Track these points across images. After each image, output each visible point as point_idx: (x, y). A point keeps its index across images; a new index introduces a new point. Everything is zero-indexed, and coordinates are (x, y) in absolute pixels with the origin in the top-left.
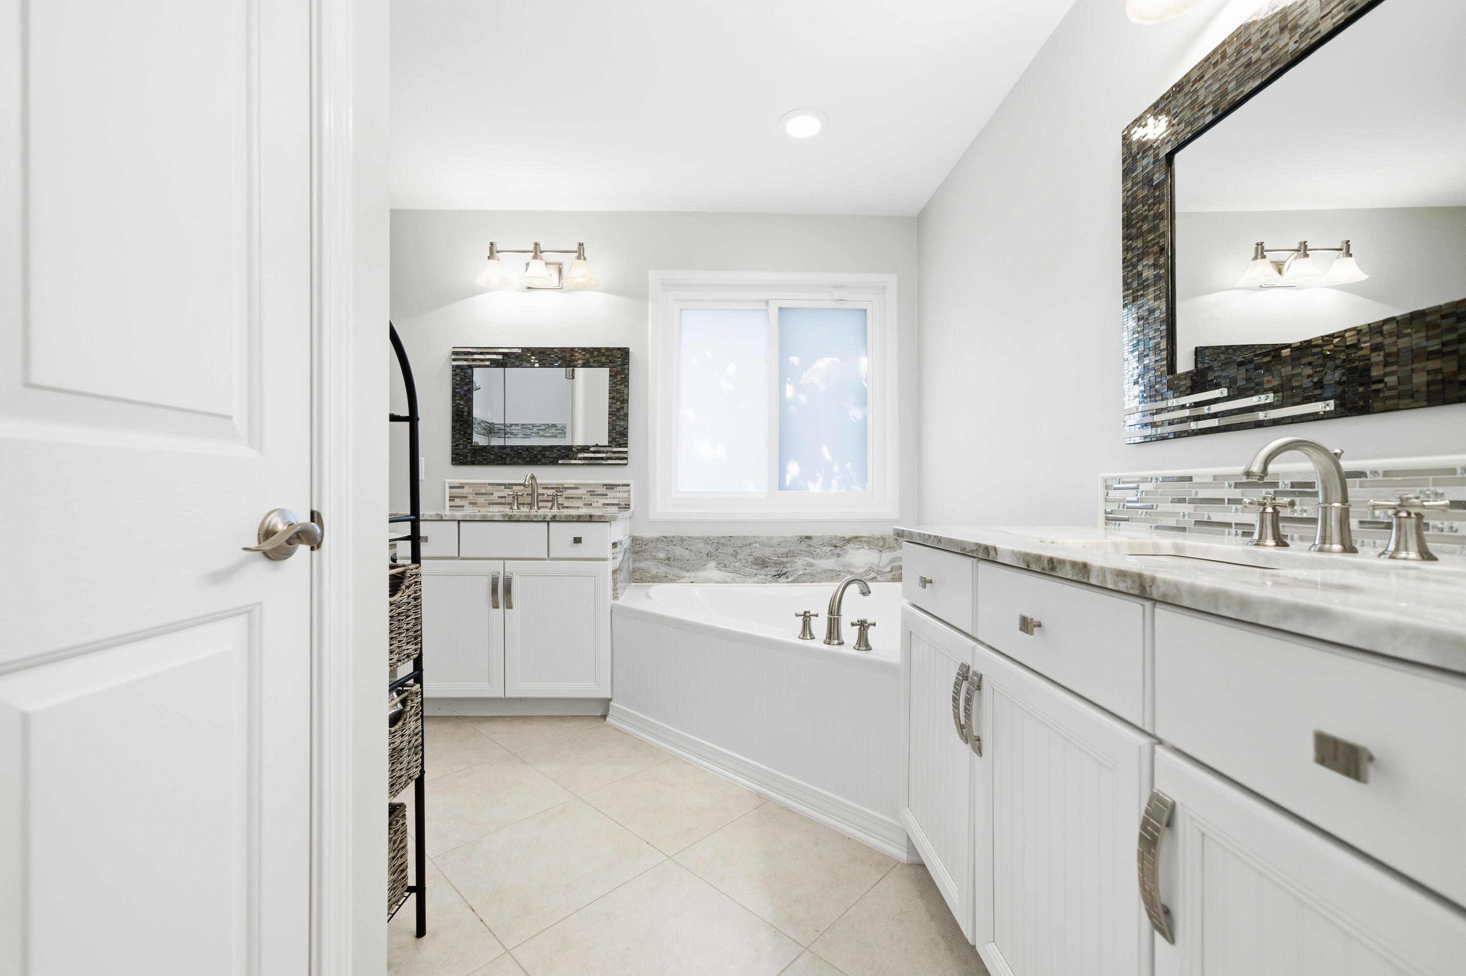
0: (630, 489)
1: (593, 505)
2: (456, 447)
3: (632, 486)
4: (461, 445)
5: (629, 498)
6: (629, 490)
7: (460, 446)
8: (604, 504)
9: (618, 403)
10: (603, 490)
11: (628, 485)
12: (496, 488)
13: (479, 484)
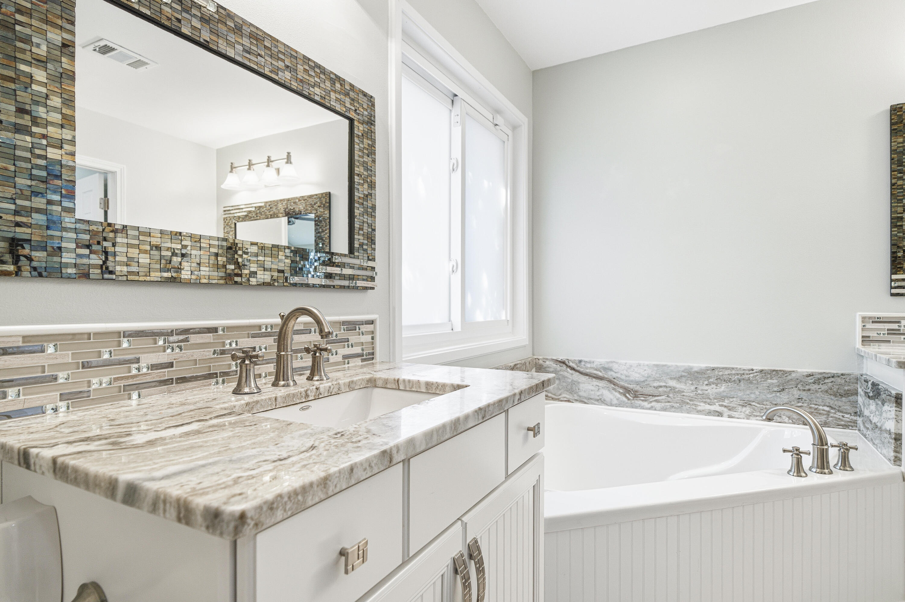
0: (375, 328)
1: (331, 361)
2: (18, 219)
3: (378, 323)
4: (38, 211)
5: (373, 343)
6: (372, 330)
7: (34, 215)
8: (345, 357)
9: (366, 186)
10: (341, 333)
11: (372, 322)
12: (147, 342)
13: (95, 334)
